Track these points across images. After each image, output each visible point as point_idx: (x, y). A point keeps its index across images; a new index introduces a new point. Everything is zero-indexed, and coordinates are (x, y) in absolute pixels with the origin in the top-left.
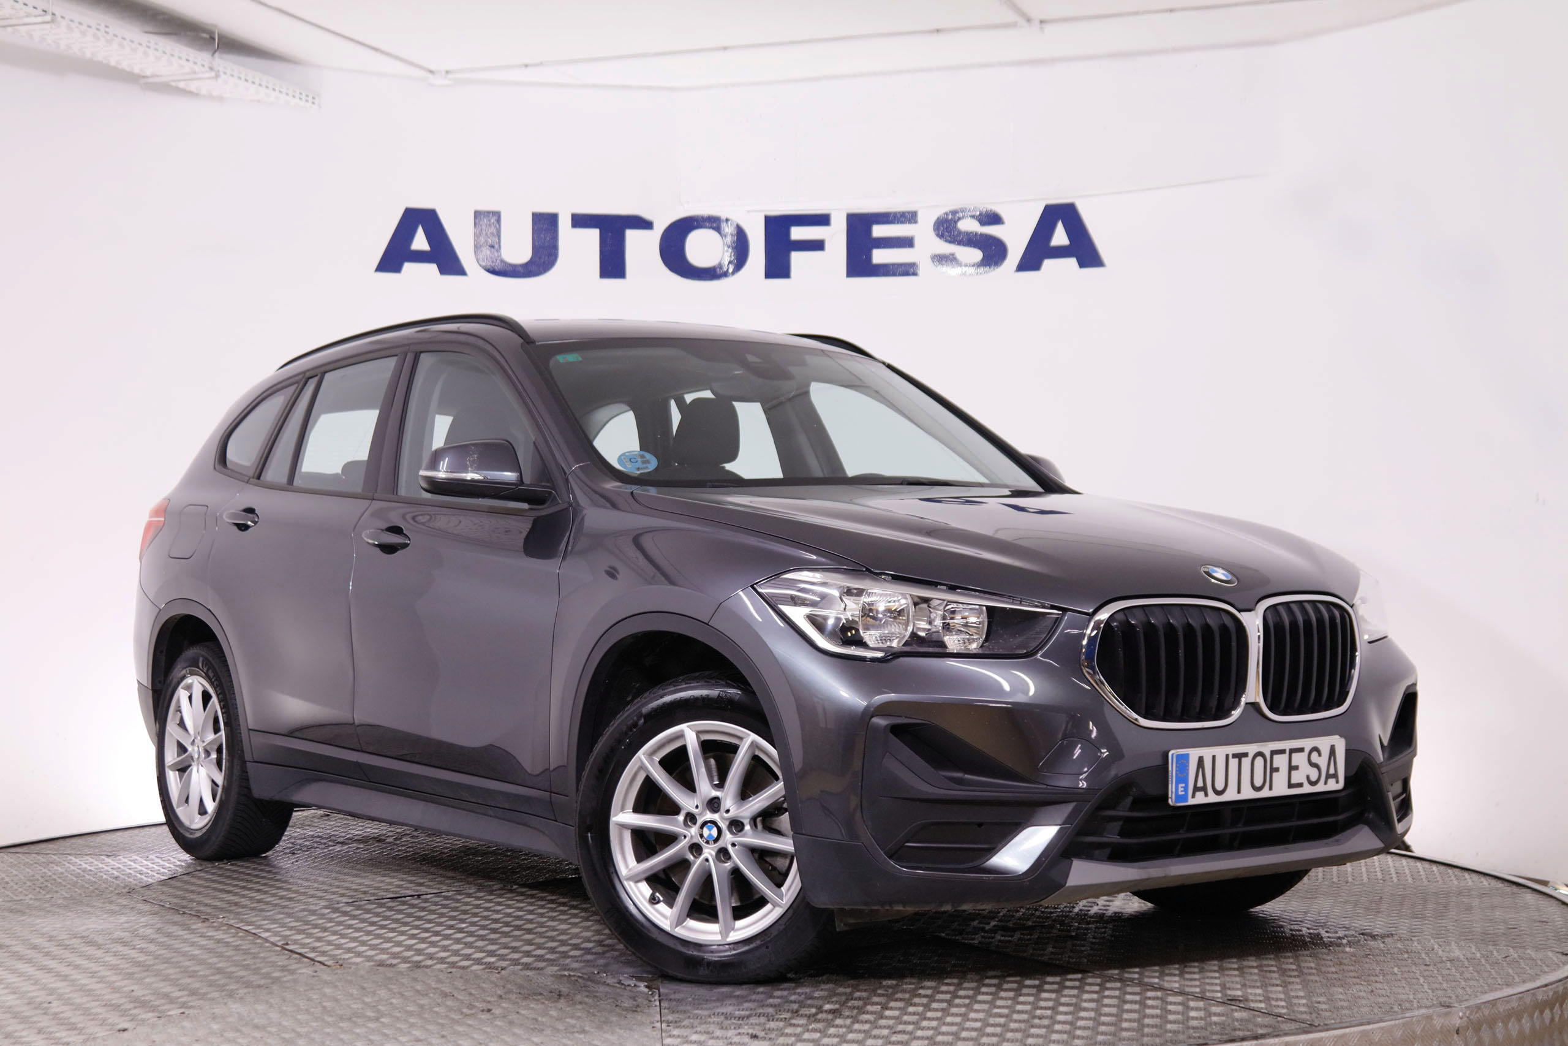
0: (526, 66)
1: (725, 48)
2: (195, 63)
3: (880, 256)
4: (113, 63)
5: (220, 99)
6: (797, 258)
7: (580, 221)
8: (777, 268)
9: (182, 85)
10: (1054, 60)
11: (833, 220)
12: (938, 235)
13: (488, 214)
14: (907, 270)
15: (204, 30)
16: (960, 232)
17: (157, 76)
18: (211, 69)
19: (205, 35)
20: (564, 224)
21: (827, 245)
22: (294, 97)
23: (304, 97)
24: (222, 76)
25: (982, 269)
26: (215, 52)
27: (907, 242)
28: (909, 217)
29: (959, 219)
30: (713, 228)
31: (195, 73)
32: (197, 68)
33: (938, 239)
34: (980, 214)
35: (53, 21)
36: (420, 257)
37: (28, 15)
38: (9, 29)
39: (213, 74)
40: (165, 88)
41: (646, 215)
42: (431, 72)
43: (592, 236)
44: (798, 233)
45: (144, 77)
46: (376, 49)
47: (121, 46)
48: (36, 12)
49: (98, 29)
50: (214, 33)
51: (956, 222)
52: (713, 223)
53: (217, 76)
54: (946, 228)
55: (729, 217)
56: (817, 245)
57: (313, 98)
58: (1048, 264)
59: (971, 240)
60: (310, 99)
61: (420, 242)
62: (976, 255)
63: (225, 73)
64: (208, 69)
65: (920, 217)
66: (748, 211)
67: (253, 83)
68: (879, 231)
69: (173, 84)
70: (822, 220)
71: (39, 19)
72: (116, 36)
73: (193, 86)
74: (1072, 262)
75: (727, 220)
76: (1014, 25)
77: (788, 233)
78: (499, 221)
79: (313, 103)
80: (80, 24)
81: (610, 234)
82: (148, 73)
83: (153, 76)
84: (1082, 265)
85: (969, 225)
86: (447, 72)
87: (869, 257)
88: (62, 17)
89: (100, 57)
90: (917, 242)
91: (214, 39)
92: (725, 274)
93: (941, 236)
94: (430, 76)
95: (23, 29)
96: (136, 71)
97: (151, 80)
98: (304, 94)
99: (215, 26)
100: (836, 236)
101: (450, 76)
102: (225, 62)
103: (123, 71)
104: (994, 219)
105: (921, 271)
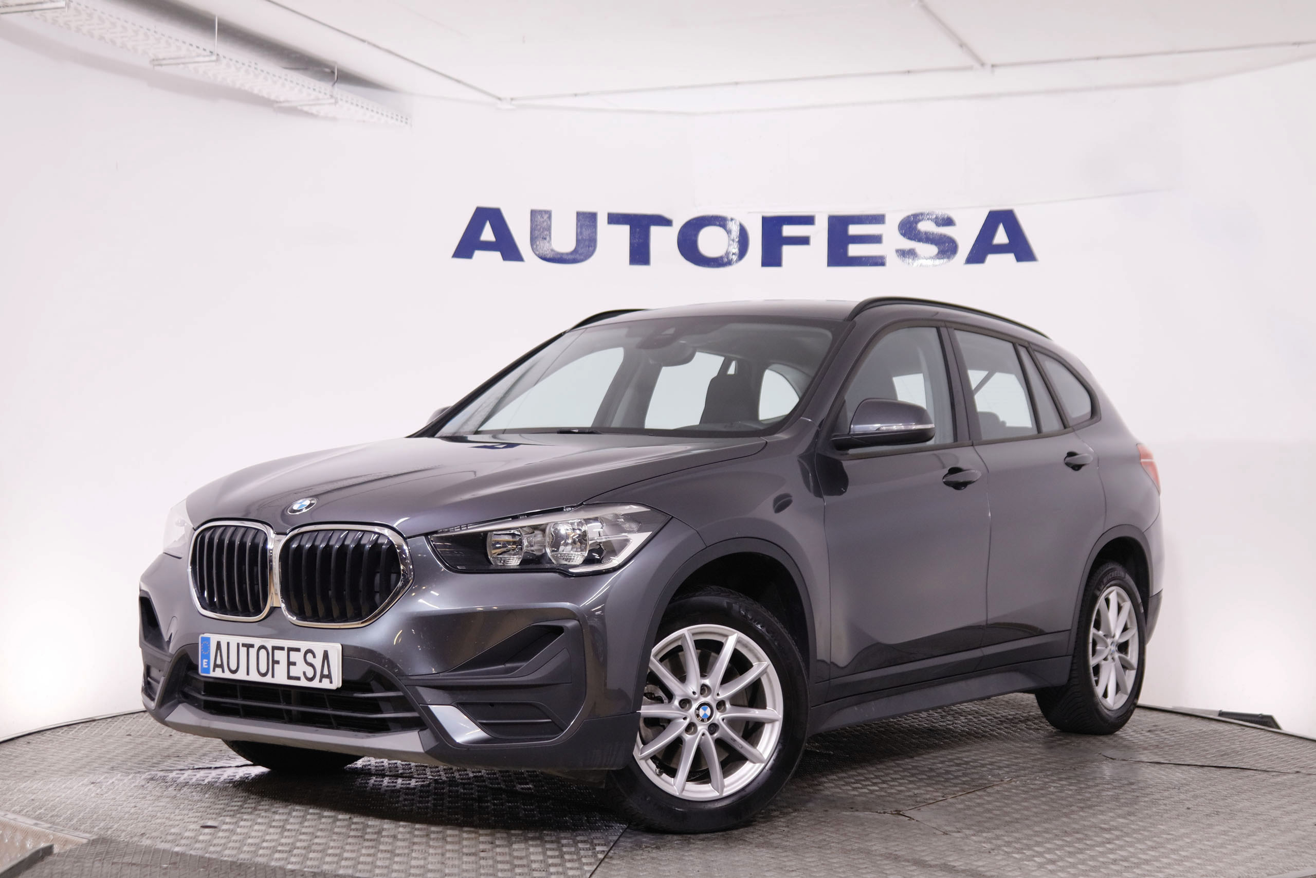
0: (576, 95)
1: (737, 83)
2: (320, 92)
3: (854, 250)
4: (256, 91)
5: (334, 119)
6: (788, 251)
7: (614, 219)
8: (771, 258)
9: (306, 109)
10: (1000, 95)
11: (817, 221)
12: (902, 234)
13: (541, 212)
14: (878, 262)
15: (327, 66)
16: (919, 232)
17: (288, 101)
18: (332, 96)
19: (327, 70)
20: (602, 220)
21: (812, 241)
22: (392, 118)
23: (399, 118)
24: (340, 102)
25: (938, 262)
26: (334, 83)
27: (876, 239)
28: (878, 219)
29: (920, 221)
30: (720, 226)
31: (318, 99)
32: (321, 96)
33: (901, 238)
34: (937, 218)
35: (217, 60)
36: (487, 246)
37: (198, 56)
38: (181, 66)
39: (333, 101)
40: (293, 111)
41: (667, 215)
42: (500, 99)
43: (625, 230)
44: (788, 231)
45: (277, 102)
46: (458, 81)
47: (266, 79)
48: (205, 53)
49: (250, 66)
50: (334, 68)
51: (917, 222)
52: (719, 221)
53: (336, 102)
54: (909, 228)
55: (733, 216)
56: (804, 241)
57: (407, 119)
58: (991, 258)
59: (928, 239)
60: (404, 120)
61: (488, 234)
62: (933, 249)
63: (341, 100)
64: (328, 96)
65: (887, 219)
66: (749, 213)
67: (362, 107)
68: (854, 230)
69: (299, 108)
70: (808, 220)
71: (207, 59)
72: (262, 71)
73: (314, 110)
74: (1011, 257)
75: (732, 220)
76: (970, 68)
77: (780, 231)
78: (550, 217)
79: (406, 123)
80: (237, 62)
81: (638, 230)
82: (282, 99)
83: (284, 102)
84: (1019, 259)
85: (925, 226)
86: (512, 99)
87: (846, 250)
88: (224, 57)
89: (247, 87)
90: (884, 239)
91: (333, 72)
92: (729, 263)
93: (904, 235)
94: (498, 102)
95: (191, 66)
96: (273, 97)
97: (283, 105)
98: (400, 117)
99: (335, 63)
100: (819, 233)
101: (514, 102)
102: (342, 91)
103: (263, 97)
104: (949, 222)
105: (888, 261)
